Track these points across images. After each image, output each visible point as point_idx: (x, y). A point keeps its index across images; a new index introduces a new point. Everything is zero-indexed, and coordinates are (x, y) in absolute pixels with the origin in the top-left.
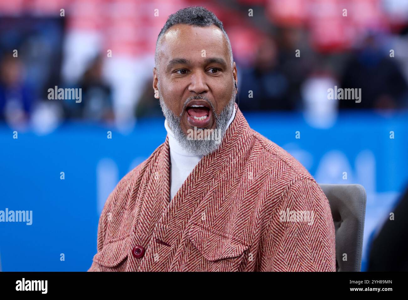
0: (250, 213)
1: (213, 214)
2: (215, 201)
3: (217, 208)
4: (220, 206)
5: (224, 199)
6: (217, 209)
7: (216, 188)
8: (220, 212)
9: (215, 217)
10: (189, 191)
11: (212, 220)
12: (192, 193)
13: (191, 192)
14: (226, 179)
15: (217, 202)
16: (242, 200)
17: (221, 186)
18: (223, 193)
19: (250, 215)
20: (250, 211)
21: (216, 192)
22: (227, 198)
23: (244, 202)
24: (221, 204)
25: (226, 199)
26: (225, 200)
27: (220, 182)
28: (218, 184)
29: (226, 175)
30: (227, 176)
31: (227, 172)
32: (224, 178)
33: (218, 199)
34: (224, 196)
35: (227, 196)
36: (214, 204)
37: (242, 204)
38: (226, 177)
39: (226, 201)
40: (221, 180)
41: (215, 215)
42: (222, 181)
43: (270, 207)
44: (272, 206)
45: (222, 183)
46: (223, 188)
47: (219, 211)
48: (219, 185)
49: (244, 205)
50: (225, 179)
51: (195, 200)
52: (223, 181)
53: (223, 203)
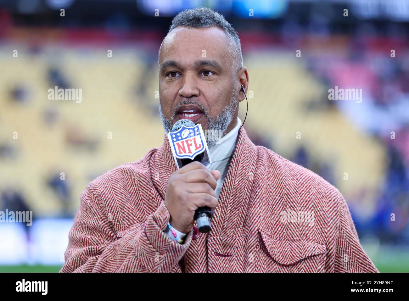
6: (269, 216)
9: (272, 224)
10: (228, 202)
11: (270, 228)
13: (231, 203)
17: (264, 193)
18: (268, 201)
30: (264, 183)
34: (270, 204)
36: (265, 211)
46: (266, 195)
51: (237, 210)
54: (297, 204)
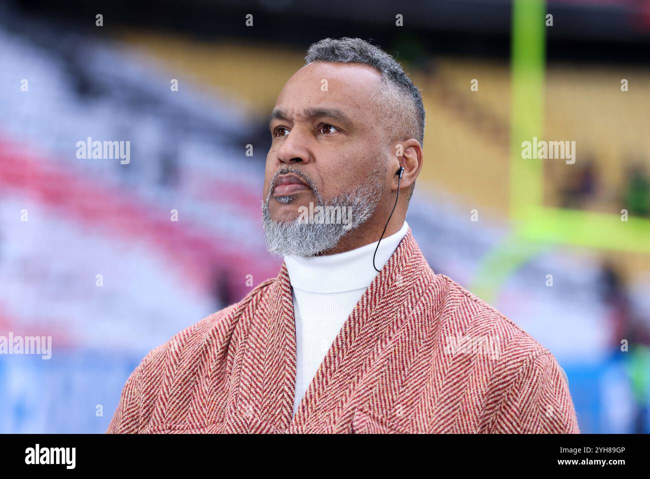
0: (461, 397)
1: (388, 397)
2: (391, 374)
3: (397, 387)
4: (400, 385)
5: (406, 374)
6: (395, 389)
7: (391, 353)
8: (402, 394)
9: (393, 402)
10: (337, 365)
11: (388, 407)
12: (344, 367)
13: (342, 367)
14: (407, 339)
15: (395, 376)
16: (444, 373)
17: (401, 350)
18: (405, 363)
19: (461, 400)
20: (460, 393)
21: (392, 360)
22: (412, 372)
23: (449, 377)
24: (402, 381)
25: (410, 373)
26: (408, 375)
27: (398, 344)
28: (395, 346)
29: (407, 333)
30: (409, 335)
31: (408, 328)
32: (403, 337)
33: (396, 373)
34: (406, 369)
35: (411, 368)
36: (390, 380)
37: (446, 380)
38: (407, 335)
39: (411, 377)
40: (398, 340)
41: (392, 399)
42: (400, 341)
43: (499, 390)
44: (502, 388)
45: (400, 345)
46: (404, 355)
47: (400, 394)
48: (397, 348)
49: (450, 382)
50: (405, 338)
51: (349, 378)
52: (402, 342)
53: (405, 380)
54: (443, 375)
